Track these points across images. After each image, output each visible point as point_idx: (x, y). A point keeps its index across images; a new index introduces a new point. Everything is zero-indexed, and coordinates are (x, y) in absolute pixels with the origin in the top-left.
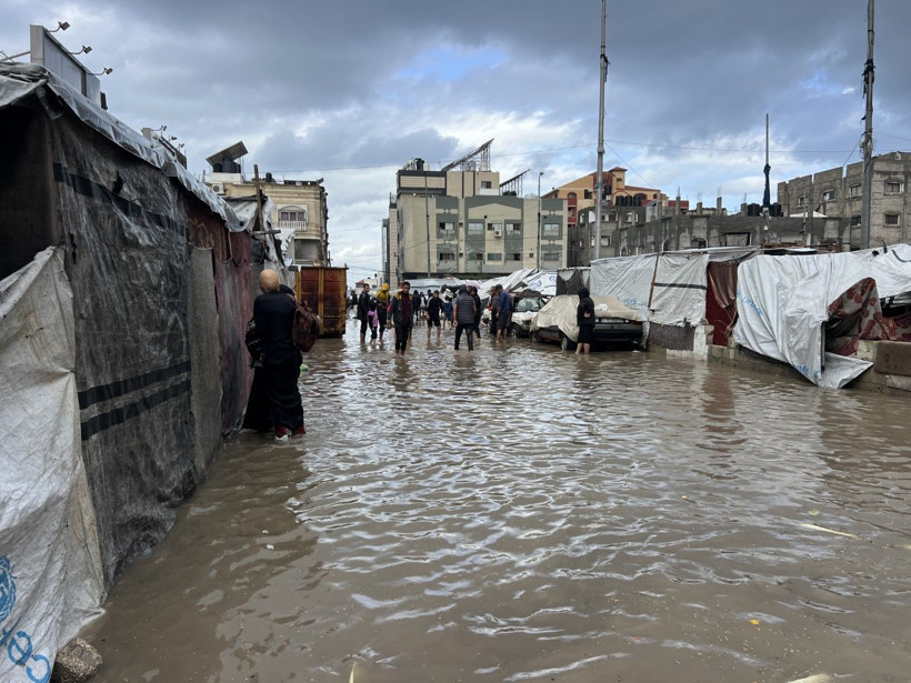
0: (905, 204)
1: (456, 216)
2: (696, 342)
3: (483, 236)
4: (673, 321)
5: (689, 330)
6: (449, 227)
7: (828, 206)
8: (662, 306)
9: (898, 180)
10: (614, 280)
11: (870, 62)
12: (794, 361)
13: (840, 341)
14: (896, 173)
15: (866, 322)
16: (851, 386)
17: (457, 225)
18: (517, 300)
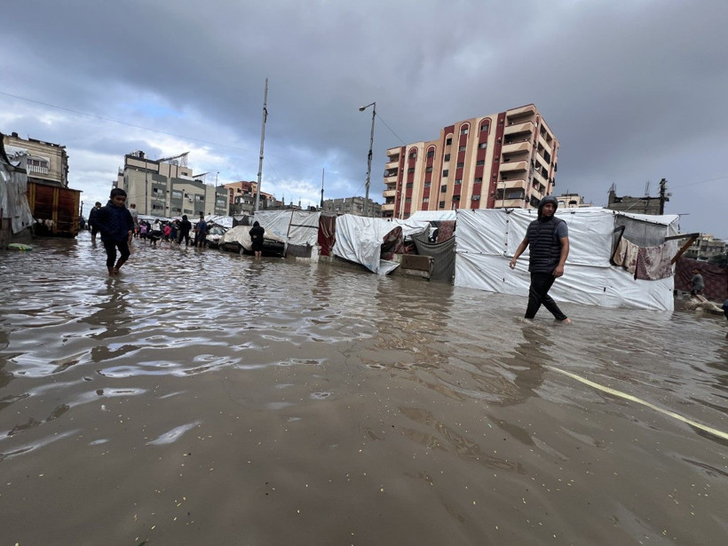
1: (165, 186)
2: (313, 254)
3: (182, 200)
4: (300, 243)
5: (309, 248)
6: (160, 191)
8: (295, 236)
10: (268, 222)
11: (371, 151)
12: (365, 263)
13: (386, 254)
15: (397, 245)
16: (390, 274)
17: (165, 191)
18: (210, 227)
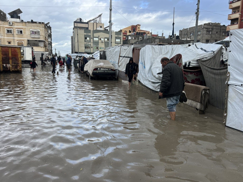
0: (211, 37)
1: (90, 36)
3: (98, 42)
4: (123, 70)
6: (88, 39)
7: (191, 37)
9: (210, 30)
10: (111, 55)
14: (209, 28)
